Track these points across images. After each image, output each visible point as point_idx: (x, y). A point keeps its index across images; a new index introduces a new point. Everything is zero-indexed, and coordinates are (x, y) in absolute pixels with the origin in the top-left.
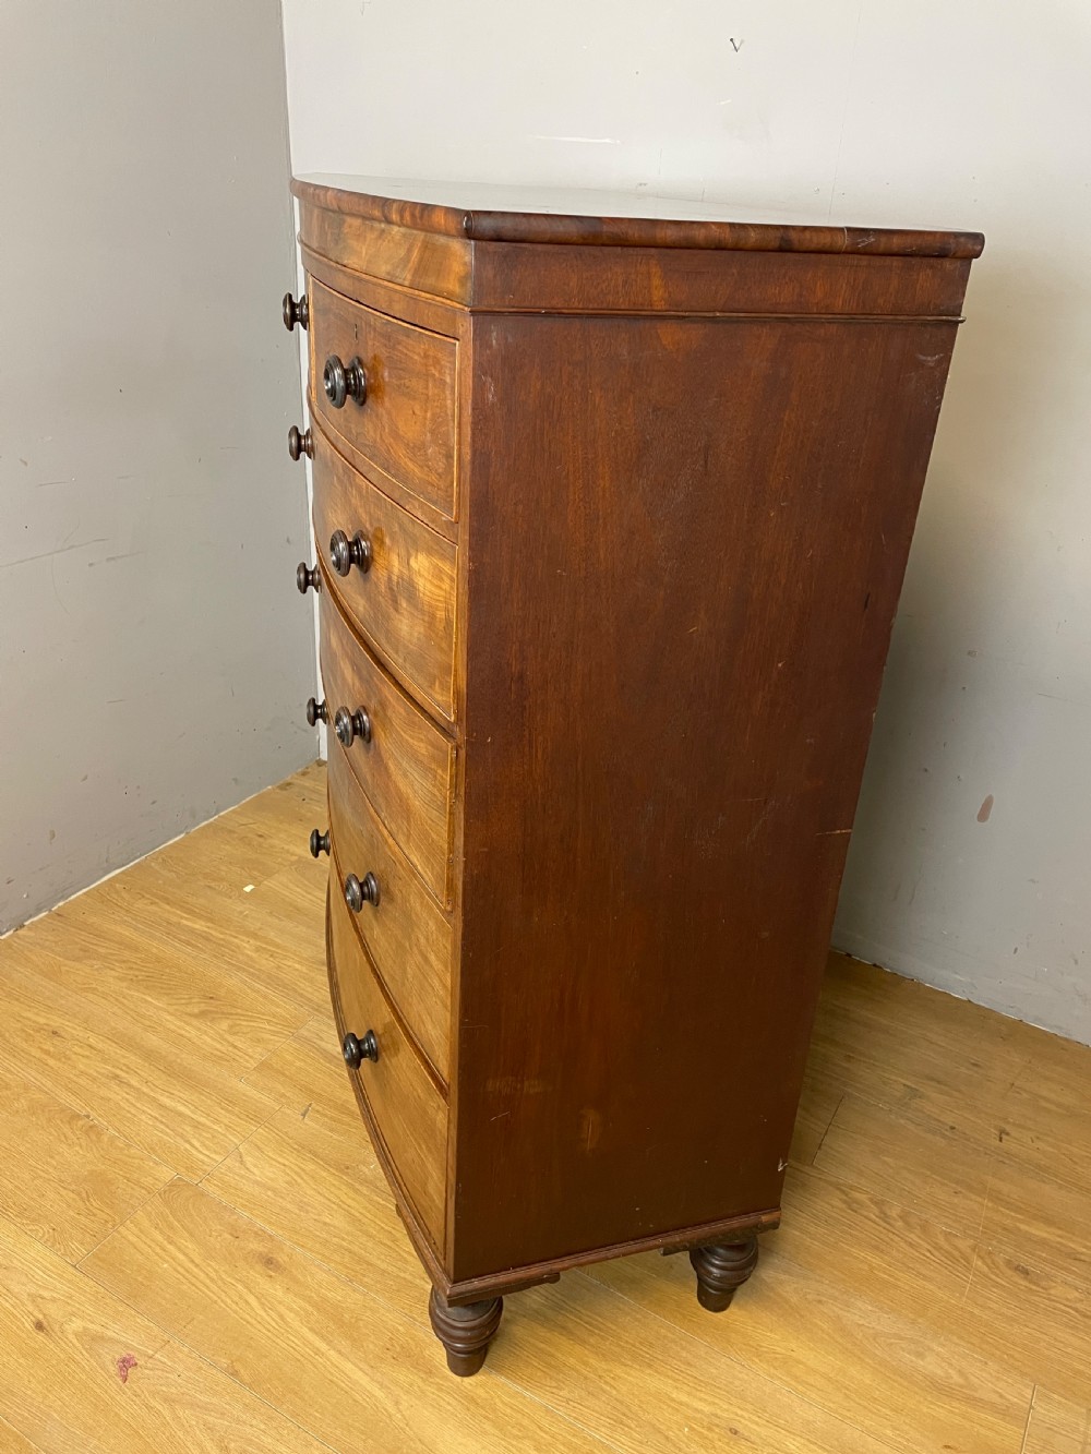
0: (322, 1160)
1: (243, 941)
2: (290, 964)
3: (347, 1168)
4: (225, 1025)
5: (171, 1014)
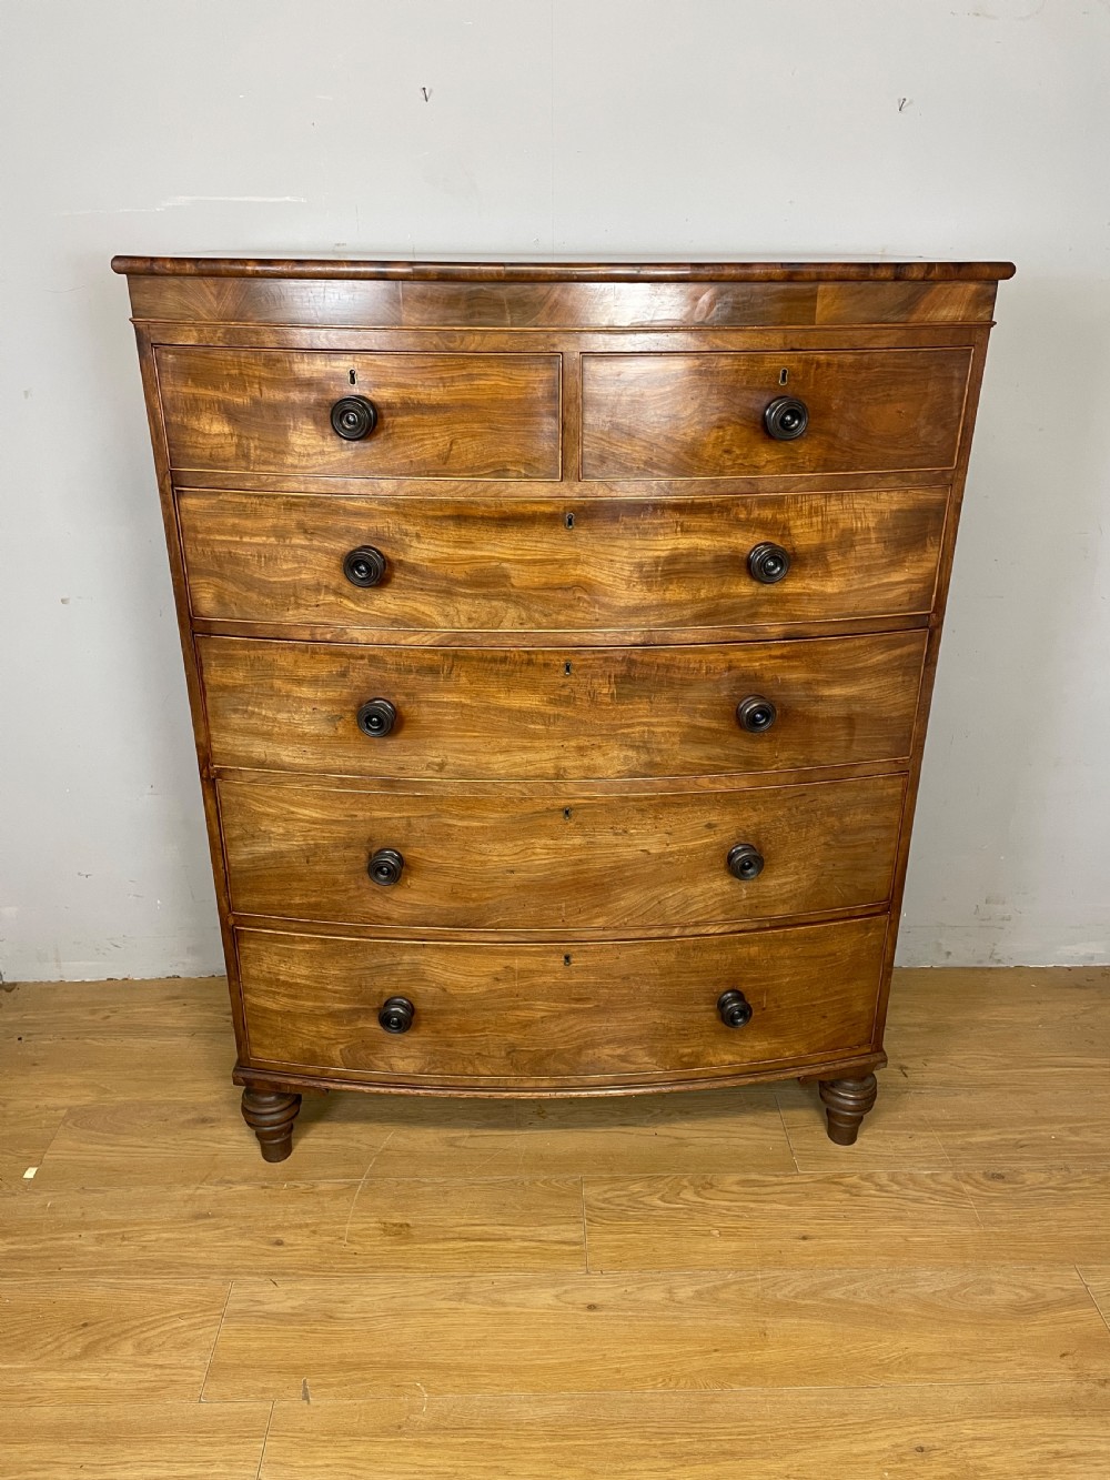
0: (365, 1435)
1: (72, 1238)
2: (153, 1237)
3: (400, 1427)
4: (127, 1348)
5: (47, 1370)
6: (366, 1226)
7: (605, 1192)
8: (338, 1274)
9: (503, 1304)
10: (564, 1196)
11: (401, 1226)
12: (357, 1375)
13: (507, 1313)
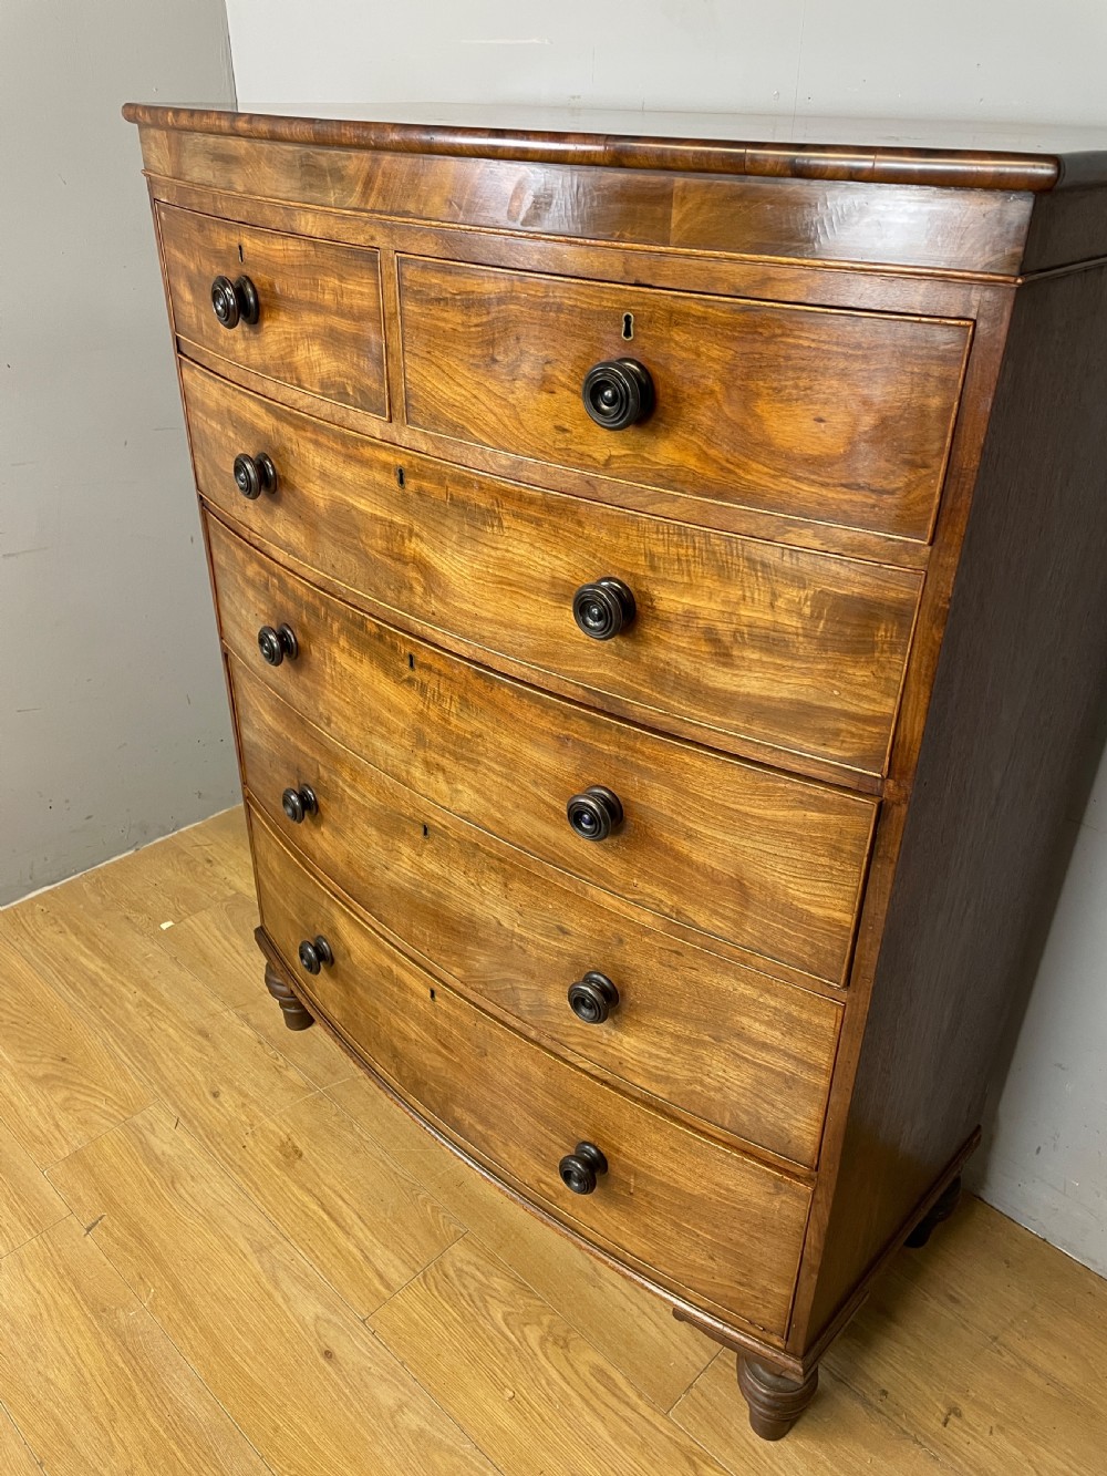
3: (104, 1310)
5: (13, 1074)
6: (277, 1130)
7: (469, 1263)
8: (217, 1154)
9: (277, 1284)
10: (434, 1235)
11: (296, 1152)
12: (133, 1243)
13: (270, 1296)
